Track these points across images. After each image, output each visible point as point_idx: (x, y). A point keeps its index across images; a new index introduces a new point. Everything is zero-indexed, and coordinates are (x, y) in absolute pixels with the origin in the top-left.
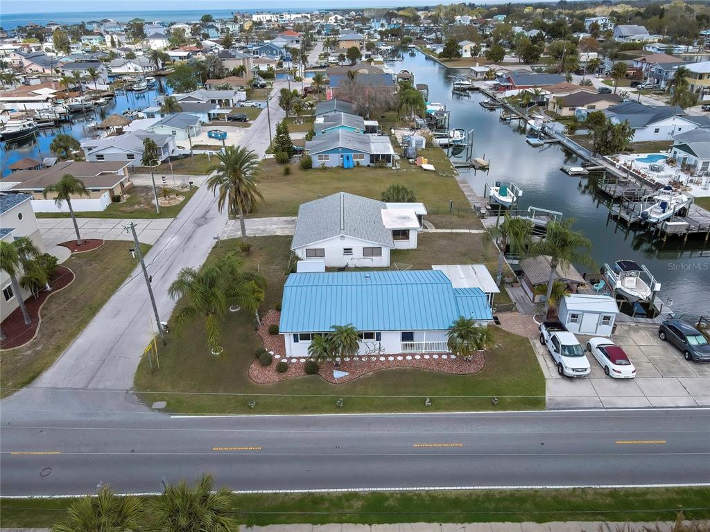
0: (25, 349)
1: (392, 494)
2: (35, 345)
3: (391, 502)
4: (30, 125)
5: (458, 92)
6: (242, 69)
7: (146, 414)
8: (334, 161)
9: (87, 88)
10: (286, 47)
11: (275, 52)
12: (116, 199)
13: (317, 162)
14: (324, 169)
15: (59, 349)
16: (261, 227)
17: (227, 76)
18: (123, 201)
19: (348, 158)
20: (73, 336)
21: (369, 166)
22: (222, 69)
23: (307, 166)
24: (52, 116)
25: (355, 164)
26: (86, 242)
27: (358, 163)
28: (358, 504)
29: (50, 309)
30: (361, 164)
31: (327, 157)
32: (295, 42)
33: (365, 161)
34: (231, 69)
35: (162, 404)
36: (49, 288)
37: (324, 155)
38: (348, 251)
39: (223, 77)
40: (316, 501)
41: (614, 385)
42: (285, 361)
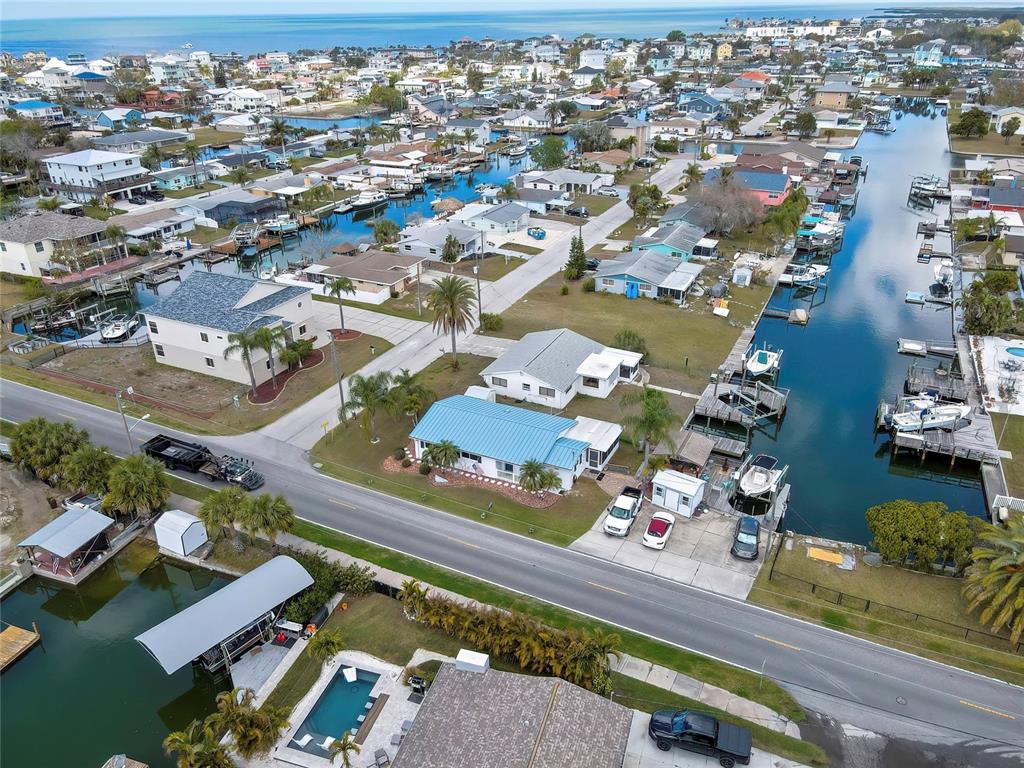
0: (265, 406)
1: (409, 557)
2: (272, 405)
3: (403, 562)
4: (381, 197)
5: (915, 199)
6: (632, 140)
7: (308, 469)
8: (619, 287)
9: (462, 149)
10: (726, 101)
11: (708, 109)
12: (394, 295)
13: (600, 286)
14: (606, 294)
15: (285, 412)
16: (491, 347)
17: (612, 148)
18: (401, 297)
19: (632, 287)
20: (297, 405)
21: (655, 299)
22: (609, 138)
23: (590, 288)
24: (405, 187)
25: (640, 294)
26: (348, 331)
27: (644, 294)
28: (384, 556)
29: (295, 382)
30: (647, 295)
31: (612, 283)
32: (754, 89)
33: (652, 293)
34: (619, 140)
35: (319, 465)
36: (301, 366)
37: (609, 279)
38: (527, 386)
39: (607, 150)
40: (364, 546)
41: (640, 550)
42: (412, 460)
